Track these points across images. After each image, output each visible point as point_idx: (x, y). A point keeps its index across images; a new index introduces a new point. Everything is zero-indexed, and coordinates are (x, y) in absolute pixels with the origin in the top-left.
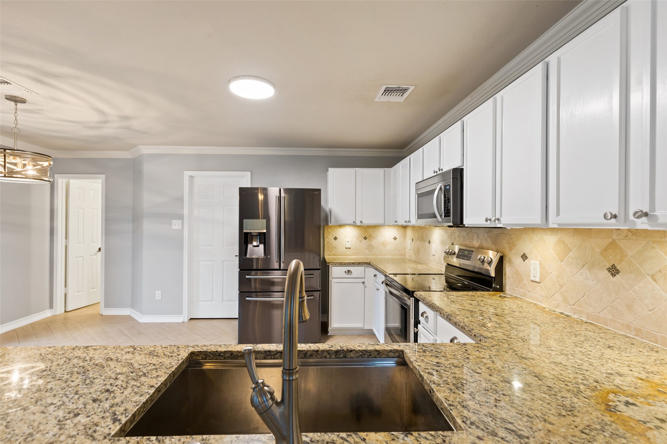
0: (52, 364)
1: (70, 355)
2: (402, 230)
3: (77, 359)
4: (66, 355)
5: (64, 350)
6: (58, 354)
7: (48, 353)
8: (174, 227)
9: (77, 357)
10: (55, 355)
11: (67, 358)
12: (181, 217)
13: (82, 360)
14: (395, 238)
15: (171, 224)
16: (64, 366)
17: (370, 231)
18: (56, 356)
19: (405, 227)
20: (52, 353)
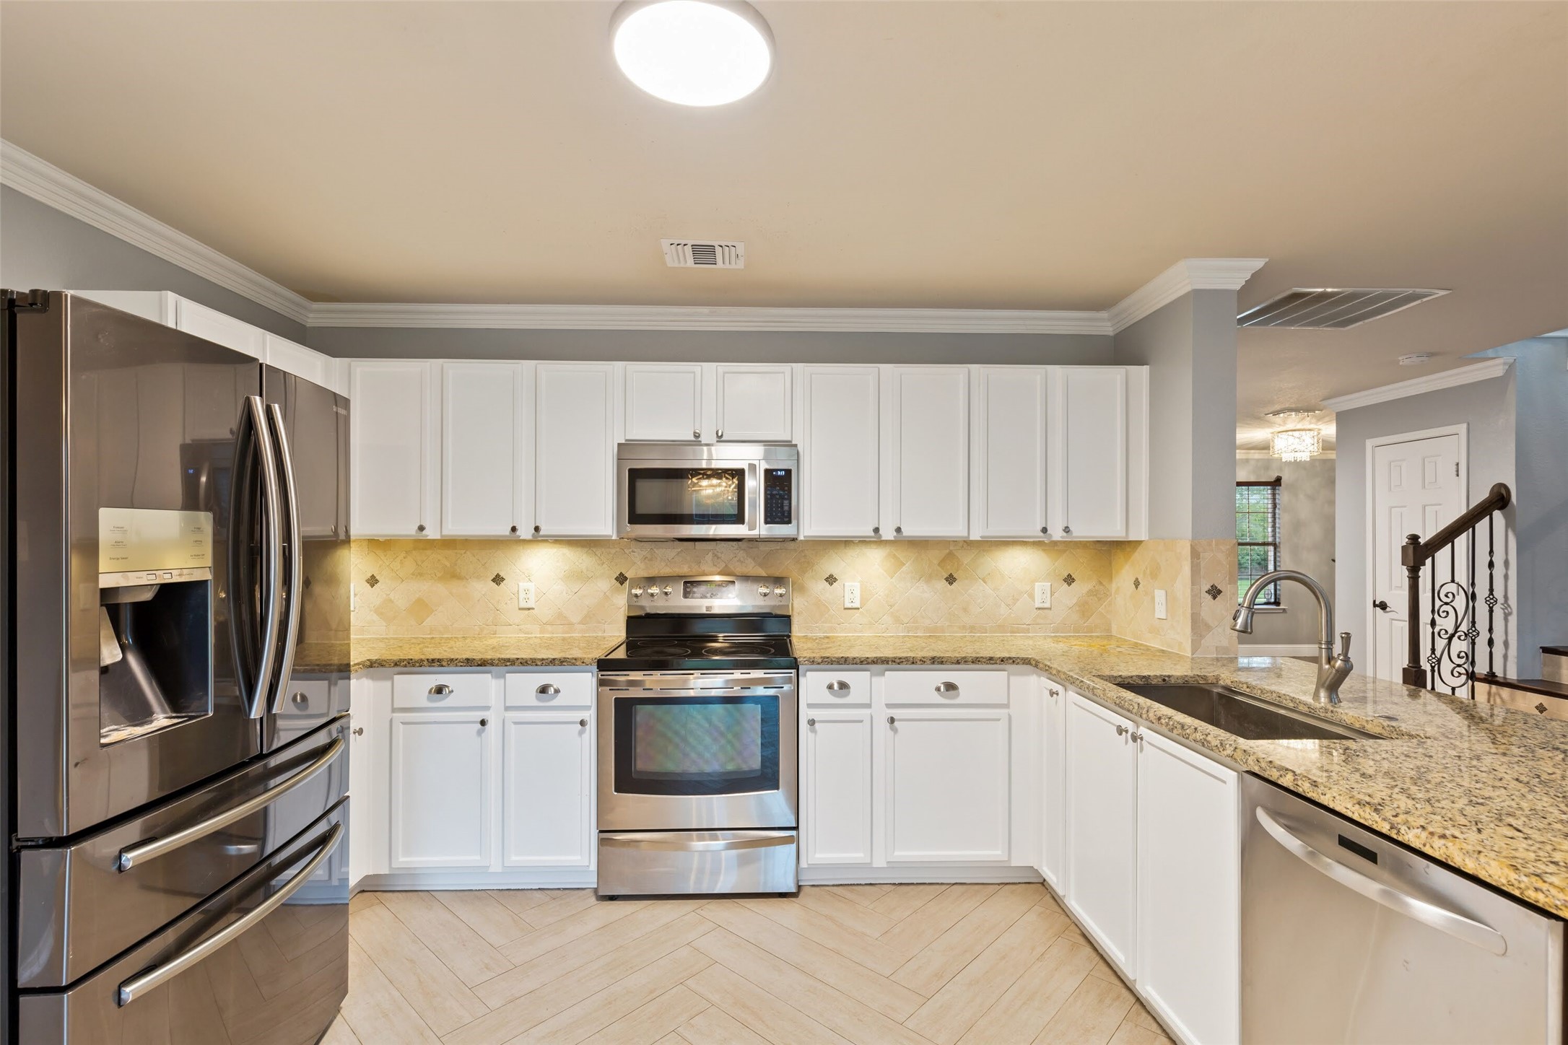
0: (1464, 806)
1: (1423, 806)
3: (1414, 796)
4: (1429, 809)
5: (1427, 819)
6: (1443, 817)
7: (1463, 827)
9: (1413, 799)
10: (1450, 819)
11: (1430, 804)
13: (1408, 792)
16: (1444, 796)
18: (1451, 816)
20: (1456, 824)
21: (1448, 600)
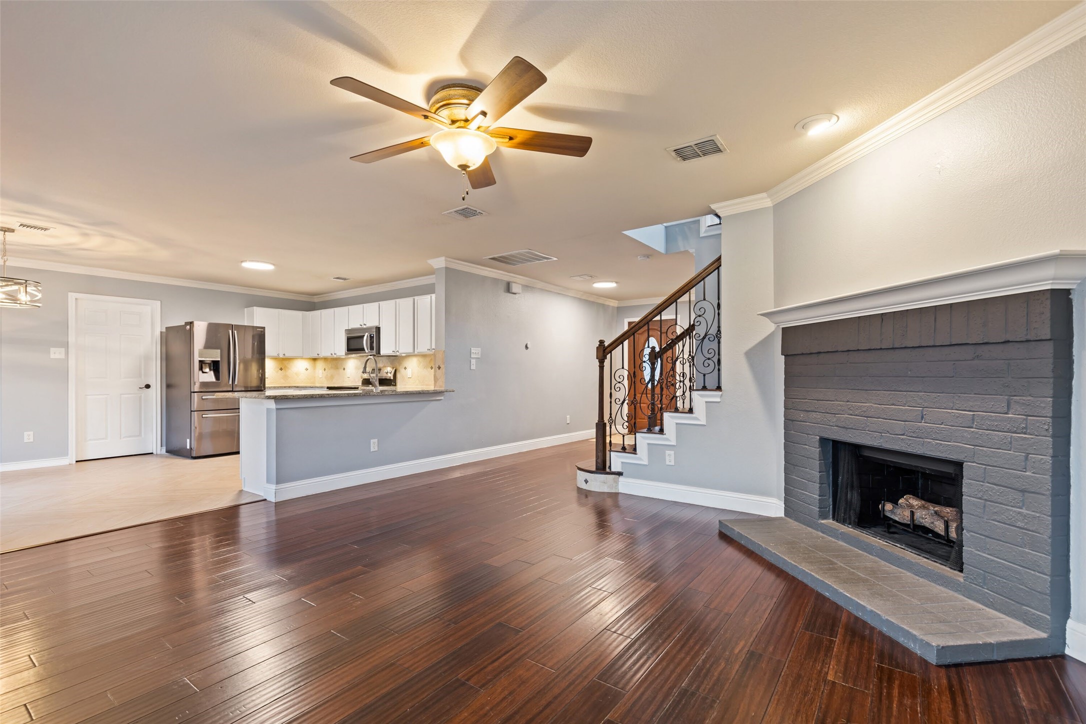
2: (312, 362)
8: (52, 356)
12: (66, 345)
14: (307, 369)
15: (49, 353)
17: (286, 363)
19: (315, 359)
21: (620, 380)
